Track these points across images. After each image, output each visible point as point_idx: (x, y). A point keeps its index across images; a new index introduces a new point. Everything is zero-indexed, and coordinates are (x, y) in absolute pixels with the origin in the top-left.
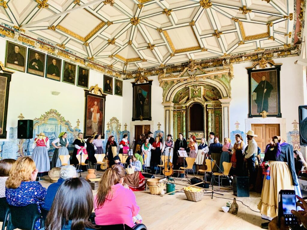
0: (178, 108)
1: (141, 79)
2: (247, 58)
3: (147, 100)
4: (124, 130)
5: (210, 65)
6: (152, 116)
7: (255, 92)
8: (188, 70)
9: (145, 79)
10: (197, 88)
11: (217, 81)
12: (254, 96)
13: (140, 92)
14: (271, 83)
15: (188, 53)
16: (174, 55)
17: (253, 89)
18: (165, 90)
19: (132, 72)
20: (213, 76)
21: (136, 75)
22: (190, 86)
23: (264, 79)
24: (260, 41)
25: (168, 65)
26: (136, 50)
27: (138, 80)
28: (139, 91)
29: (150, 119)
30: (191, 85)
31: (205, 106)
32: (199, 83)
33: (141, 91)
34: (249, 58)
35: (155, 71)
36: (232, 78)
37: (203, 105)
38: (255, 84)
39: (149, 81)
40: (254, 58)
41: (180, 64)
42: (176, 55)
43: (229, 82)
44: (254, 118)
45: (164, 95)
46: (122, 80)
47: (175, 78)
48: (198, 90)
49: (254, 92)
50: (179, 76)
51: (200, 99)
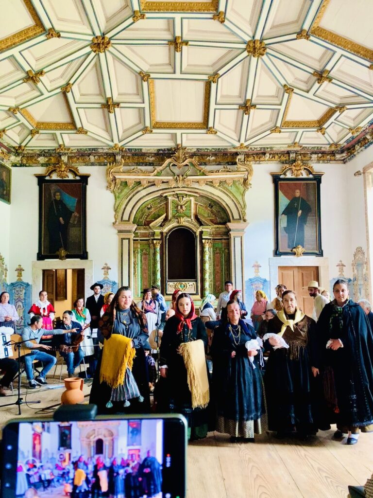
0: (144, 235)
1: (63, 169)
2: (272, 158)
3: (76, 217)
4: (14, 280)
5: (209, 160)
6: (88, 250)
7: (285, 215)
8: (171, 165)
9: (71, 171)
10: (184, 199)
11: (221, 191)
12: (283, 221)
13: (58, 197)
14: (308, 201)
15: (179, 132)
16: (152, 131)
17: (282, 208)
18: (118, 197)
19: (38, 152)
20: (217, 180)
21: (46, 159)
22: (170, 196)
23: (298, 194)
24: (303, 132)
25: (129, 149)
26: (73, 106)
27: (55, 171)
28: (55, 195)
29: (84, 256)
30: (174, 193)
31: (198, 234)
32: (188, 191)
33: (61, 195)
34: (277, 157)
35: (96, 157)
36: (248, 189)
37: (195, 233)
38: (284, 202)
39: (80, 176)
40: (283, 158)
41: (153, 150)
42: (154, 131)
43: (243, 195)
44: (282, 257)
45: (117, 208)
46: (10, 168)
47: (145, 176)
48: (186, 203)
49: (282, 214)
50: (153, 174)
51: (190, 220)
